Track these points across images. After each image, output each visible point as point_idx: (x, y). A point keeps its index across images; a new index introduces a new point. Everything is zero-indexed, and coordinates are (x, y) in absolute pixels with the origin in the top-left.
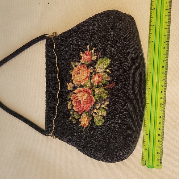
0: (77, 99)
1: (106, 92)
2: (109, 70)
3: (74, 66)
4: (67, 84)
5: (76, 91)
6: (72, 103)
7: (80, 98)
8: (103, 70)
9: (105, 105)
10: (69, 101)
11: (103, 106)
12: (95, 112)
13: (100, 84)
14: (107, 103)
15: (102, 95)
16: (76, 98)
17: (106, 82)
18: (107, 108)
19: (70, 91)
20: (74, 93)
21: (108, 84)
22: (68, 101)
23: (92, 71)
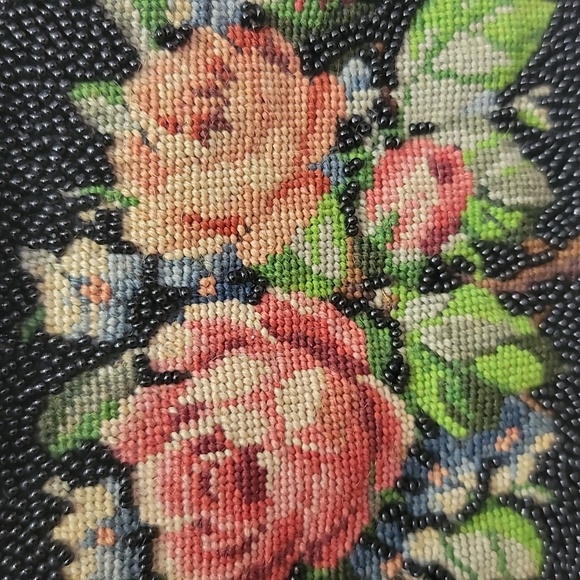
0: (208, 444)
1: (524, 326)
2: (541, 102)
3: (141, 38)
4: (35, 261)
5: (170, 345)
6: (128, 500)
7: (244, 428)
8: (484, 102)
9: (525, 465)
10: (77, 479)
11: (501, 481)
12: (436, 566)
13: (455, 246)
14: (545, 441)
15: (486, 368)
16: (189, 432)
17: (513, 221)
18: (542, 496)
19: (88, 354)
20: (147, 374)
21: (535, 245)
22: (56, 487)
23: (363, 101)
